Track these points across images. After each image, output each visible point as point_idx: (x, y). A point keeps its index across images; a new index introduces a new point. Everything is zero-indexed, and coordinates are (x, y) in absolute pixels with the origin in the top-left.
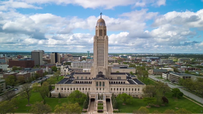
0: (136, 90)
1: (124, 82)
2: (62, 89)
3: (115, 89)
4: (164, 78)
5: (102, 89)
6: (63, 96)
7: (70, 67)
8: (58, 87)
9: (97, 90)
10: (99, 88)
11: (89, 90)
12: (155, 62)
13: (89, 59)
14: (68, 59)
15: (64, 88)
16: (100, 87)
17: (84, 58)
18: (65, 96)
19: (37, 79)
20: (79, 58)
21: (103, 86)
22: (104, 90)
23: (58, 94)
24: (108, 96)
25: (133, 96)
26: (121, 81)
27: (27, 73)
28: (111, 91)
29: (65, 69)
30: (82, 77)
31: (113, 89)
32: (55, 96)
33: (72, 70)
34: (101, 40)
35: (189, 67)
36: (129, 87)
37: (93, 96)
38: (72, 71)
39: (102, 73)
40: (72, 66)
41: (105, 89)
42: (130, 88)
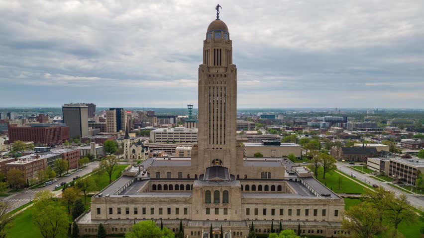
0: (315, 214)
1: (280, 188)
2: (111, 210)
3: (256, 210)
4: (375, 170)
5: (221, 211)
6: (113, 233)
7: (145, 143)
8: (98, 206)
9: (208, 213)
10: (212, 208)
11: (186, 213)
12: (338, 128)
13: (192, 123)
14: (148, 123)
15: (117, 209)
16: (217, 206)
17: (181, 118)
18: (116, 233)
19: (62, 174)
20: (172, 119)
21: (223, 202)
22: (225, 213)
23: (97, 228)
24: (238, 232)
25: (309, 232)
26: (270, 184)
27: (36, 160)
28: (246, 217)
29: (134, 147)
30: (168, 173)
31: (252, 212)
32: (89, 231)
33: (152, 149)
34: (218, 75)
35: (419, 140)
36: (295, 206)
37: (195, 234)
38: (151, 151)
39: (221, 162)
40: (153, 140)
41: (229, 211)
42: (299, 207)
